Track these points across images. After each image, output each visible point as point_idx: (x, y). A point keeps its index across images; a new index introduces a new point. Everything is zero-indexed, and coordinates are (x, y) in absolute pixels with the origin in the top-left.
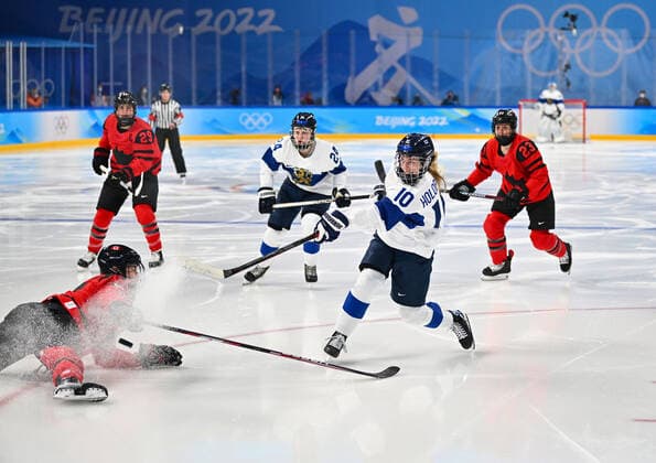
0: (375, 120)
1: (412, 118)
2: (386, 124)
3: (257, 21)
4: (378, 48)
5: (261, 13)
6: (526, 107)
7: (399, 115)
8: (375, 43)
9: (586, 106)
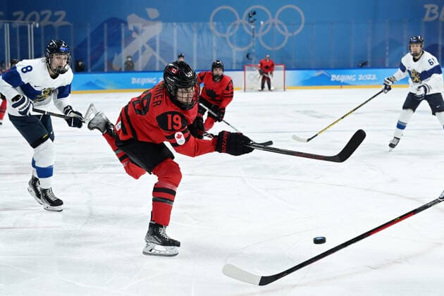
0: (131, 81)
1: (155, 79)
2: (138, 82)
3: (54, 18)
4: (134, 35)
5: (57, 13)
6: (248, 70)
7: (146, 77)
8: (132, 32)
9: (286, 69)
